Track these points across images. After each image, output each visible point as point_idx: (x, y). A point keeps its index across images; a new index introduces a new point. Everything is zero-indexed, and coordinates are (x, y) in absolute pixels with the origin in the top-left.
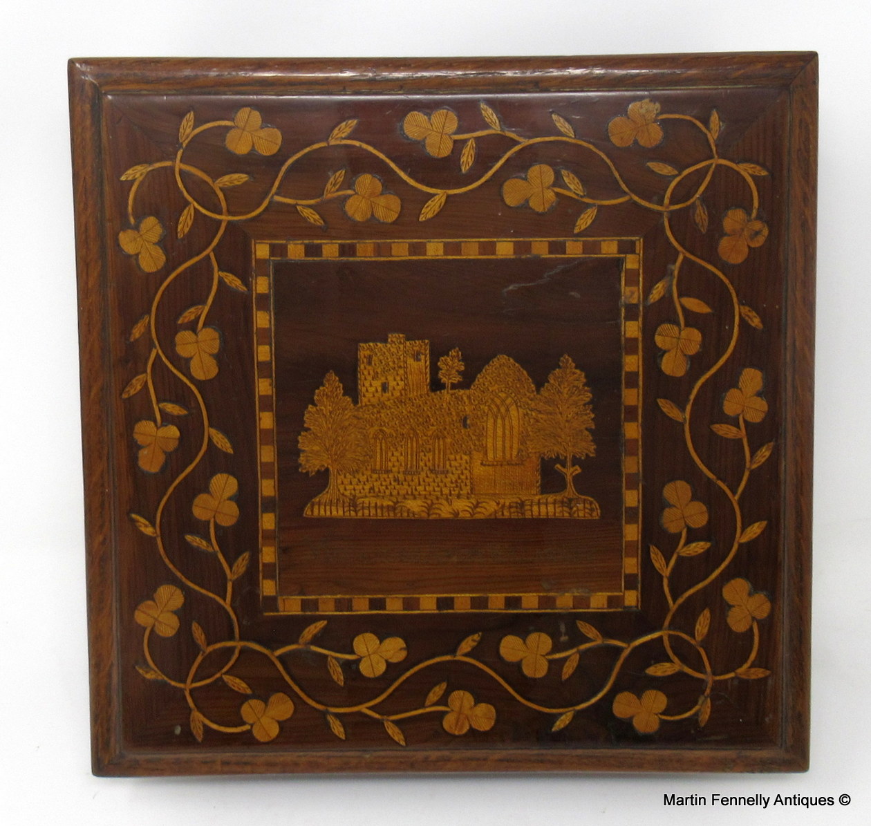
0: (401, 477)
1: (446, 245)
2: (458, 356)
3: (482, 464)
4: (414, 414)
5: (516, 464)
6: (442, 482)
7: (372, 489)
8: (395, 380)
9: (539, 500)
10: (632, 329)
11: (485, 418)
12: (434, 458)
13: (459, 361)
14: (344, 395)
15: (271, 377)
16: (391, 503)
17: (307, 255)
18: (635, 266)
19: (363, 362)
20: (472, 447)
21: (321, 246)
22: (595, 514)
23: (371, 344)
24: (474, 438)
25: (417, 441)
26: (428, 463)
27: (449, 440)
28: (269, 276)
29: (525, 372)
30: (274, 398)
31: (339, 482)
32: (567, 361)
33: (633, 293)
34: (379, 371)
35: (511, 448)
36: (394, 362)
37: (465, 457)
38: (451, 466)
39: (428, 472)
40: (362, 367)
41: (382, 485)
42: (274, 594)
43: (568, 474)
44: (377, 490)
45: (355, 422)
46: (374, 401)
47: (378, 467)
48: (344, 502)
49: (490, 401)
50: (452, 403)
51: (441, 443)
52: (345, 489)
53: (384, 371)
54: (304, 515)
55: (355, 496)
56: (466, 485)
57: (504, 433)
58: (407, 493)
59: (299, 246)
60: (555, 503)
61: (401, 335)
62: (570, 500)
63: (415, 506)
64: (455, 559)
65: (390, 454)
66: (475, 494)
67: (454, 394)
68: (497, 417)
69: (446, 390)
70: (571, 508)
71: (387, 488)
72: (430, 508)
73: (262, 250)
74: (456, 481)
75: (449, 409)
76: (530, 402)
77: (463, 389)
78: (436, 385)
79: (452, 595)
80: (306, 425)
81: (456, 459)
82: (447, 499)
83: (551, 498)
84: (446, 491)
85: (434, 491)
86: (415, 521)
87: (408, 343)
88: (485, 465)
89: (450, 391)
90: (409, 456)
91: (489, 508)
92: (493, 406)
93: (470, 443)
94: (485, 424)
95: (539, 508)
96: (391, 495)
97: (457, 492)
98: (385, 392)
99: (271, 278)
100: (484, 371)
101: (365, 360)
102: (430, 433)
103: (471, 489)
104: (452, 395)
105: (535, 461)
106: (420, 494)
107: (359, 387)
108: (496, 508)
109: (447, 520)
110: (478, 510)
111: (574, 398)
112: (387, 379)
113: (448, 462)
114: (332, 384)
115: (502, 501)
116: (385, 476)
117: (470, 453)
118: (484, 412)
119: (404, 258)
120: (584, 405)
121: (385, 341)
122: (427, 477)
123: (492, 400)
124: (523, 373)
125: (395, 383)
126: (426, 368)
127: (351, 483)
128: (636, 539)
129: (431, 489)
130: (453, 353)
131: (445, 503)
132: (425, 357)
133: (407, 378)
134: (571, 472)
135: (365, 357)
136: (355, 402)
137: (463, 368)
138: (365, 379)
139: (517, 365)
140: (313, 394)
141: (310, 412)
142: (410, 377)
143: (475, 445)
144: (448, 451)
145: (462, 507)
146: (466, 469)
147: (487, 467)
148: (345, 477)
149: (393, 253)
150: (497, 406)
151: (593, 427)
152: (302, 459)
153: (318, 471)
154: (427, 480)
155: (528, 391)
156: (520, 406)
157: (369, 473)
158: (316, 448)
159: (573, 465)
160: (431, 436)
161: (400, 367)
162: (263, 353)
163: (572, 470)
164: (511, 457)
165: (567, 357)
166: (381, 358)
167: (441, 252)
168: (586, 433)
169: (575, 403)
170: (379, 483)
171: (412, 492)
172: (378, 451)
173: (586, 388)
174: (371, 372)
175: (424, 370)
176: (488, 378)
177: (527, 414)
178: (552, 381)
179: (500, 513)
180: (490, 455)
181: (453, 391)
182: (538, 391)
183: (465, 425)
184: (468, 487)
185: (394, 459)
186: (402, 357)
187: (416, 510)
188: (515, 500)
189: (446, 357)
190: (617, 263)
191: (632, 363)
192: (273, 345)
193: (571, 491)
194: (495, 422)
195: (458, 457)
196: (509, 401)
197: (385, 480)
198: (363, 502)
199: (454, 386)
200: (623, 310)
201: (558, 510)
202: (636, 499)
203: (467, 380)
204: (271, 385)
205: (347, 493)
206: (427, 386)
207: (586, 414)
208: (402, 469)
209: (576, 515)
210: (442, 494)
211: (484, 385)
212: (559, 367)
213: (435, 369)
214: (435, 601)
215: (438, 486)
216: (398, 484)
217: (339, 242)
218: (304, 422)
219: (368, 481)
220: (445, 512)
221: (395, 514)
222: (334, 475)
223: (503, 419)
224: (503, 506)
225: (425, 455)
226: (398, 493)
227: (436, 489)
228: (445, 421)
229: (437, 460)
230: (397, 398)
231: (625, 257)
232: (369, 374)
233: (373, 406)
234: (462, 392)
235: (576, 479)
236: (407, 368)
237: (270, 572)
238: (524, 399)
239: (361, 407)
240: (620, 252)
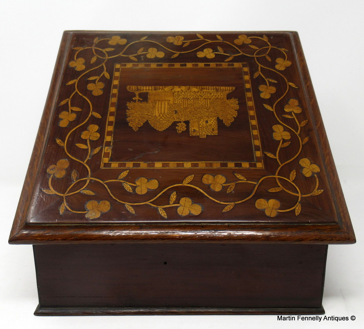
0: (200, 97)
1: (183, 167)
2: (178, 131)
3: (170, 101)
4: (195, 114)
5: (157, 100)
6: (185, 96)
7: (210, 94)
8: (203, 124)
9: (149, 91)
10: (108, 138)
11: (168, 113)
12: (188, 102)
13: (178, 129)
14: (223, 120)
15: (252, 125)
16: (203, 90)
17: (241, 164)
18: (105, 159)
19: (216, 129)
20: (173, 105)
21: (235, 166)
22: (129, 87)
23: (213, 135)
24: (173, 108)
25: (194, 107)
26: (190, 101)
27: (182, 107)
28: (256, 157)
29: (152, 126)
30: (249, 119)
31: (223, 96)
32: (135, 129)
33: (107, 150)
34: (209, 127)
35: (158, 105)
36: (204, 129)
37: (176, 102)
38: (181, 100)
39: (190, 98)
40: (216, 128)
41: (207, 95)
42: (243, 68)
43: (137, 97)
44: (209, 94)
45: (218, 112)
46: (211, 118)
47: (209, 100)
48: (221, 90)
49: (166, 118)
50: (181, 117)
51: (185, 106)
52: (220, 94)
53: (207, 127)
54: (235, 87)
55: (217, 92)
56: (176, 95)
57: (161, 109)
58: (197, 93)
59: (244, 167)
60: (143, 90)
61: (201, 137)
62: (137, 91)
63: (194, 89)
64: (180, 76)
65: (204, 103)
66: (172, 92)
67: (180, 120)
68: (164, 113)
69: (183, 121)
70: (137, 88)
71: (205, 94)
72: (189, 89)
73: (260, 165)
74: (179, 96)
75: (182, 116)
76: (151, 117)
77: (177, 121)
78: (187, 123)
79: (181, 67)
80: (237, 111)
81: (180, 102)
82: (183, 91)
83: (145, 91)
84: (183, 93)
85: (187, 93)
86: (194, 86)
87: (198, 135)
88: (169, 100)
89: (181, 121)
90: (197, 103)
91: (167, 89)
92: (165, 116)
93: (174, 106)
94: (168, 111)
95: (149, 88)
96: (203, 92)
97: (179, 93)
98: (207, 121)
99: (255, 156)
100: (168, 127)
101: (215, 130)
102: (189, 109)
103: (174, 94)
104: (181, 120)
105: (150, 101)
106: (193, 92)
107: (217, 122)
108: (165, 89)
109: (183, 85)
110: (171, 88)
111: (134, 119)
112: (206, 124)
113: (183, 101)
114: (228, 123)
115: (163, 90)
116: (206, 97)
117: (174, 104)
118: (168, 115)
119: (200, 162)
120: (130, 117)
121: (207, 136)
122: (190, 97)
123: (165, 118)
124: (153, 126)
125: (203, 123)
126: (191, 127)
127: (218, 96)
128: (114, 81)
129: (189, 94)
130: (180, 132)
131: (184, 90)
132: (191, 131)
133: (198, 124)
134: (137, 98)
135: (215, 131)
136: (218, 118)
137: (176, 127)
138: (215, 124)
139: (155, 128)
140: (234, 120)
141: (236, 115)
142: (197, 125)
143: (172, 106)
144: (182, 104)
145: (177, 89)
146: (176, 99)
147: (168, 99)
148: (221, 97)
149: (205, 164)
150: (163, 116)
151: (127, 110)
152: (237, 102)
153: (231, 99)
154: (190, 96)
155: (151, 121)
156: (154, 116)
157: (212, 98)
158: (232, 105)
159: (135, 100)
160: (189, 108)
161: (201, 128)
162: (255, 132)
163: (136, 99)
164: (159, 103)
165: (135, 130)
166: (209, 130)
167: (185, 164)
168: (129, 109)
169: (133, 117)
170: (208, 96)
171: (196, 93)
172: (209, 104)
173: (129, 121)
174: (212, 126)
175: (192, 127)
176: (166, 124)
177: (152, 114)
178: (142, 123)
179: (163, 87)
180: (166, 103)
181: (180, 121)
182: (147, 121)
183: (176, 111)
184: (175, 94)
185: (203, 102)
186: (200, 131)
187: (194, 88)
188: (158, 91)
189: (183, 131)
190: (112, 160)
191: (110, 128)
192: (252, 135)
193: (137, 93)
194: (164, 112)
195: (179, 102)
196: (159, 118)
197: (206, 96)
198: (213, 90)
199: (180, 122)
200: (111, 144)
201: (142, 88)
202: (113, 91)
203: (175, 124)
204: (251, 123)
205: (219, 93)
206: (191, 122)
207: (130, 114)
208: (200, 99)
209: (136, 87)
210: (185, 92)
211: (168, 123)
212: (138, 127)
213: (188, 127)
214: (187, 66)
215: (186, 95)
216: (201, 95)
217: (227, 168)
218: (237, 112)
219: (212, 96)
220: (183, 88)
221: (202, 87)
222: (225, 98)
223: (161, 113)
224: (162, 89)
225: (191, 103)
226: (201, 93)
227: (187, 94)
228: (183, 112)
229: (187, 102)
230: (202, 119)
231: (108, 162)
232: (213, 126)
233: (211, 117)
234: (177, 120)
235: (135, 96)
236: (199, 128)
237: (246, 73)
238: (153, 118)
239: (215, 116)
240: (111, 164)
